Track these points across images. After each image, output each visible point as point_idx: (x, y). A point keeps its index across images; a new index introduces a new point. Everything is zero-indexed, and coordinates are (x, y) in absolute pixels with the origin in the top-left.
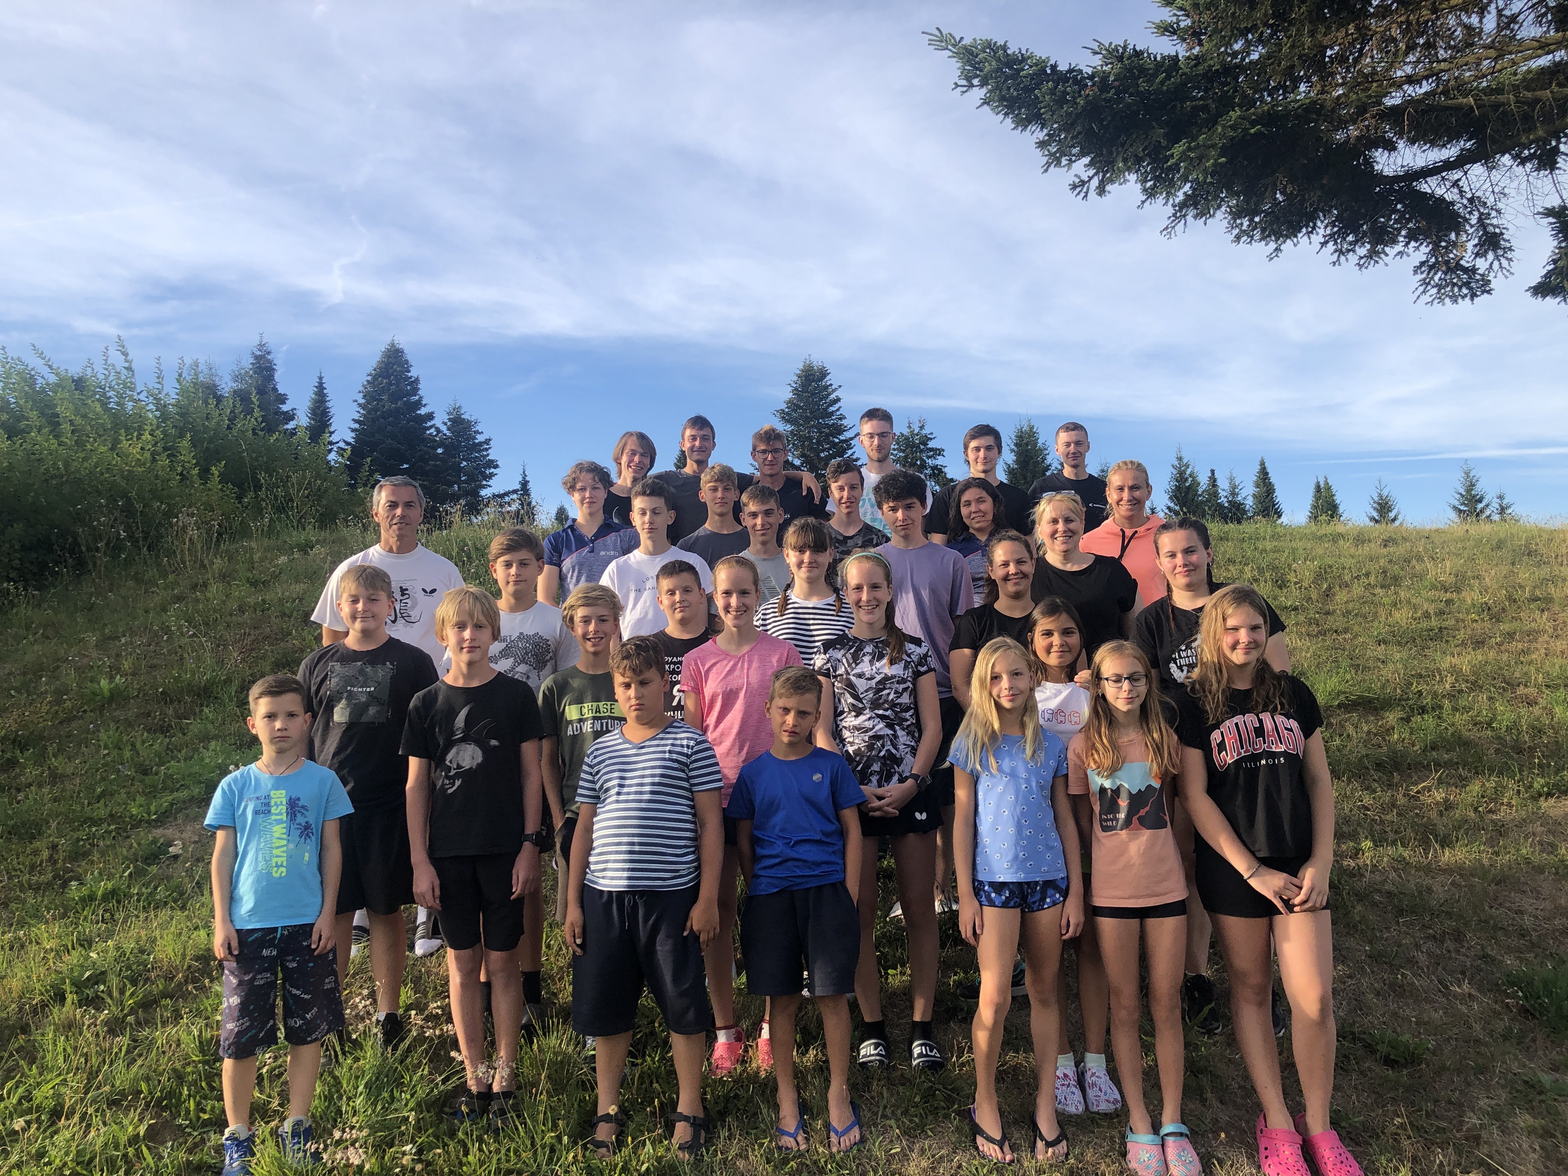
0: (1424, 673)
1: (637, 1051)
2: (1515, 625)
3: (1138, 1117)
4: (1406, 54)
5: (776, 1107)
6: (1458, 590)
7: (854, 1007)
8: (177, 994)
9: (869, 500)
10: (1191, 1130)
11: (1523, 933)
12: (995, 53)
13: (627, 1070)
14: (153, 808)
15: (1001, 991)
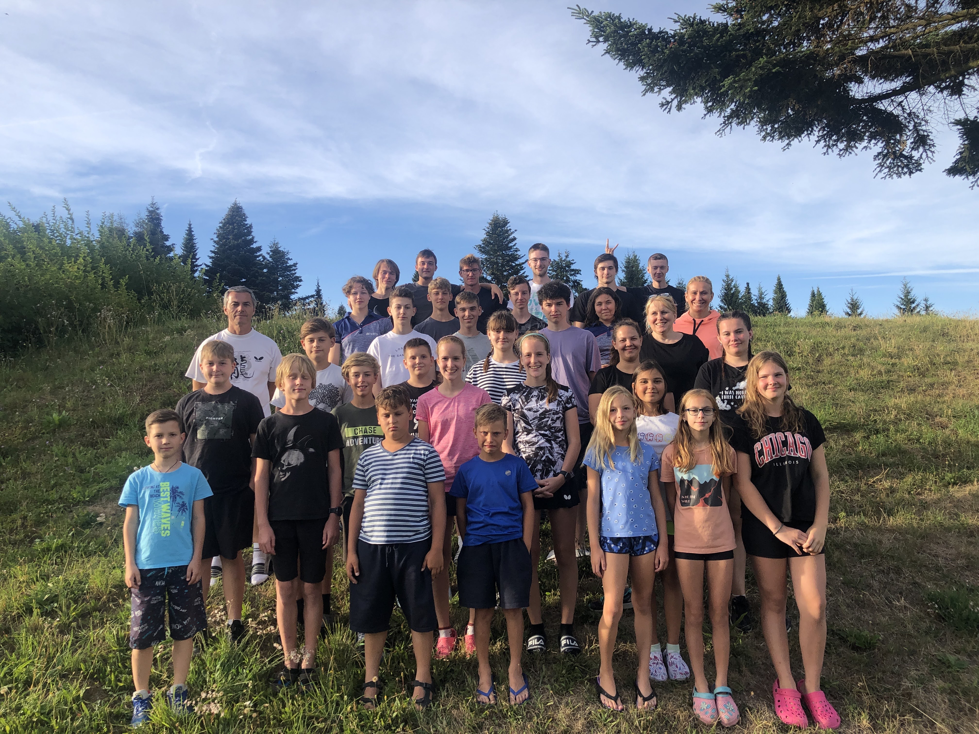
0: (878, 409)
1: (390, 643)
2: (934, 379)
3: (700, 683)
4: (870, 22)
5: (477, 677)
6: (899, 358)
7: (525, 615)
8: (103, 609)
9: (534, 300)
10: (733, 690)
11: (938, 569)
12: (613, 21)
13: (384, 655)
14: (86, 493)
15: (617, 605)
